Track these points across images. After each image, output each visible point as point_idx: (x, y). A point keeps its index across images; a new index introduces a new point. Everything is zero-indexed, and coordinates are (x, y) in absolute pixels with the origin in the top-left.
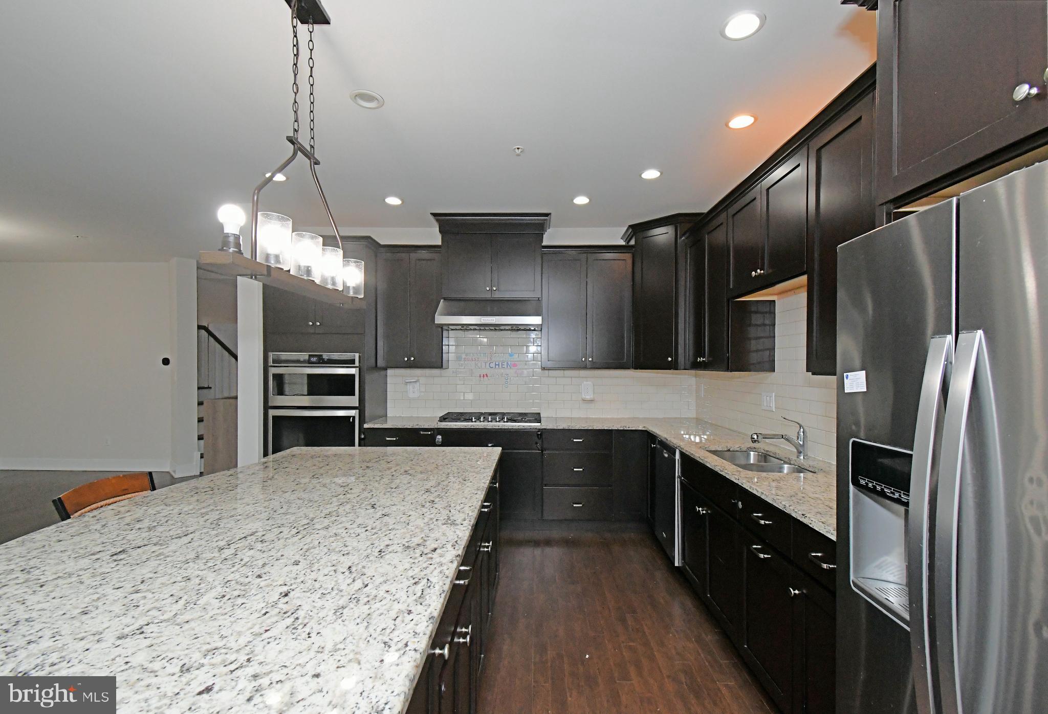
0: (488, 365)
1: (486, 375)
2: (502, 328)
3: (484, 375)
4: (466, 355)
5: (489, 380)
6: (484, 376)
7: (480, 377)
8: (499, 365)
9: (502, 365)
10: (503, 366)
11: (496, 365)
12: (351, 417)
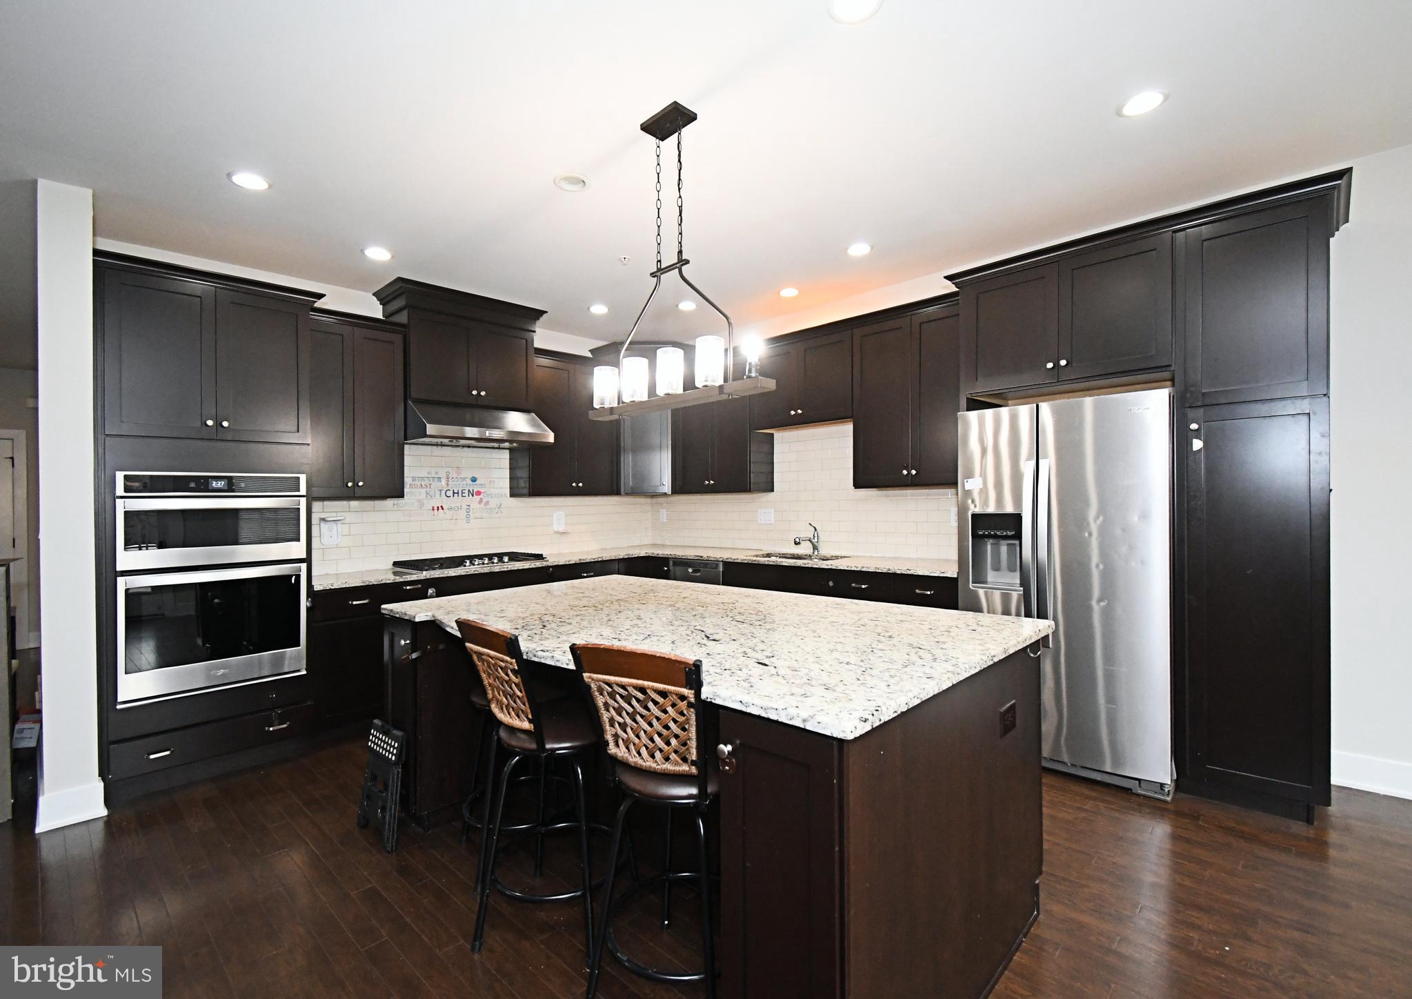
0: (443, 492)
1: (442, 507)
2: (463, 442)
3: (438, 507)
4: (413, 481)
5: (445, 513)
6: (438, 509)
7: (433, 510)
8: (458, 493)
9: (462, 493)
10: (464, 495)
11: (454, 493)
12: (292, 576)
